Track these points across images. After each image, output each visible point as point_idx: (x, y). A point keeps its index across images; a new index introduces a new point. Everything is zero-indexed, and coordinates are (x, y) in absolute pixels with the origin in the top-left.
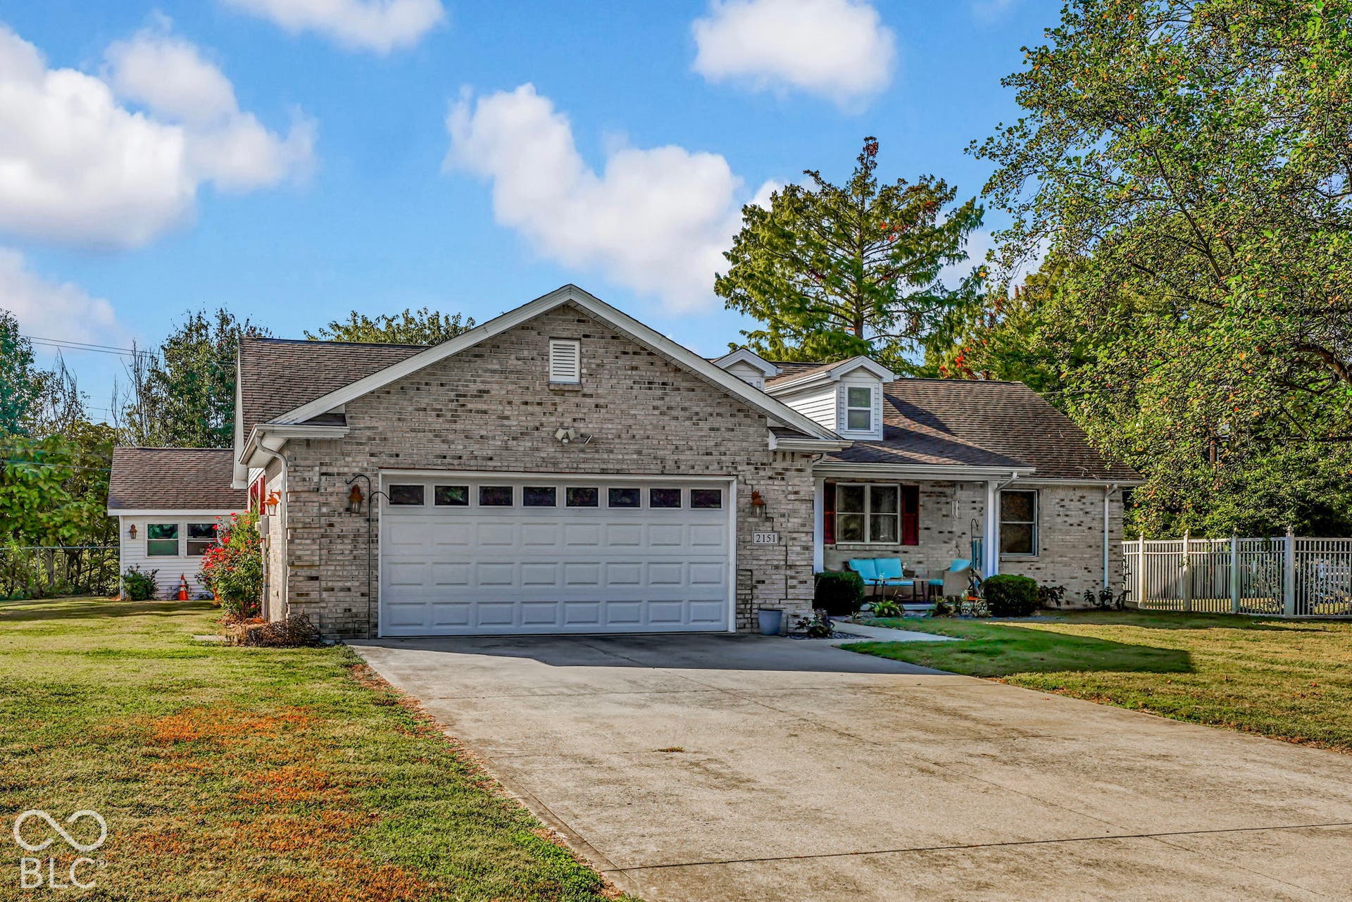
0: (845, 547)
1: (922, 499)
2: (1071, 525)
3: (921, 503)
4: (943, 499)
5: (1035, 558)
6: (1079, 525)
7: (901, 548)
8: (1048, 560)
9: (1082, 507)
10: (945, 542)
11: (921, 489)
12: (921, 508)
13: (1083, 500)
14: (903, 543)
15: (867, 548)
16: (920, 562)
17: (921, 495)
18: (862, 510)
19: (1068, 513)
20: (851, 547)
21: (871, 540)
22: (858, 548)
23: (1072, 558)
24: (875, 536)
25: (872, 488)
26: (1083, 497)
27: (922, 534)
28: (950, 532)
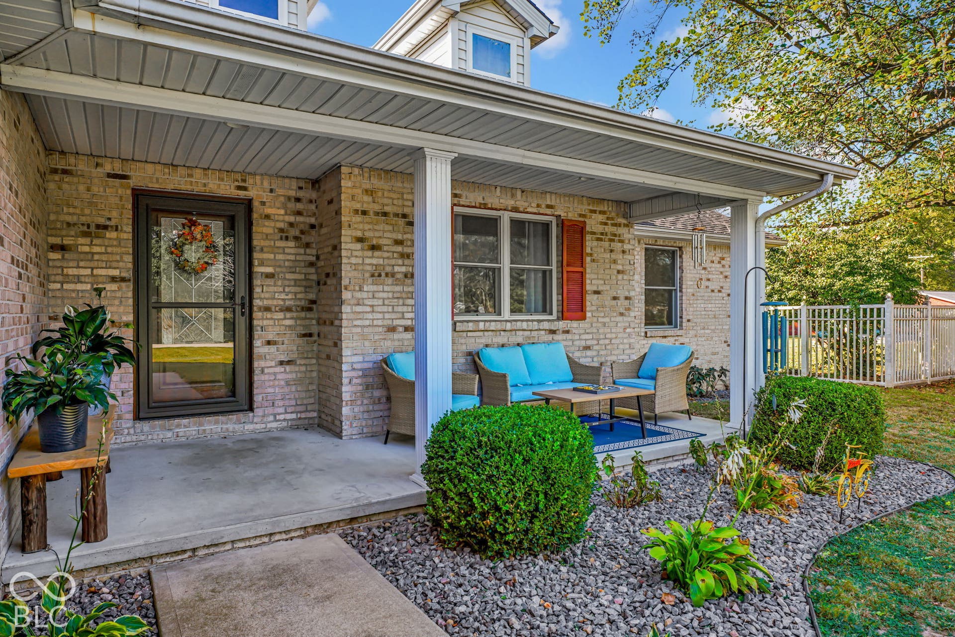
0: (471, 326)
1: (590, 244)
2: (713, 291)
3: (588, 250)
4: (617, 246)
5: (679, 332)
6: (720, 291)
7: (562, 325)
8: (692, 333)
9: (722, 270)
10: (622, 314)
11: (588, 229)
12: (588, 259)
13: (723, 262)
14: (562, 317)
15: (509, 326)
16: (587, 348)
17: (588, 237)
18: (496, 260)
19: (710, 277)
20: (481, 326)
21: (513, 311)
22: (493, 326)
23: (713, 331)
24: (519, 304)
25: (513, 221)
26: (723, 259)
27: (591, 301)
28: (627, 298)
